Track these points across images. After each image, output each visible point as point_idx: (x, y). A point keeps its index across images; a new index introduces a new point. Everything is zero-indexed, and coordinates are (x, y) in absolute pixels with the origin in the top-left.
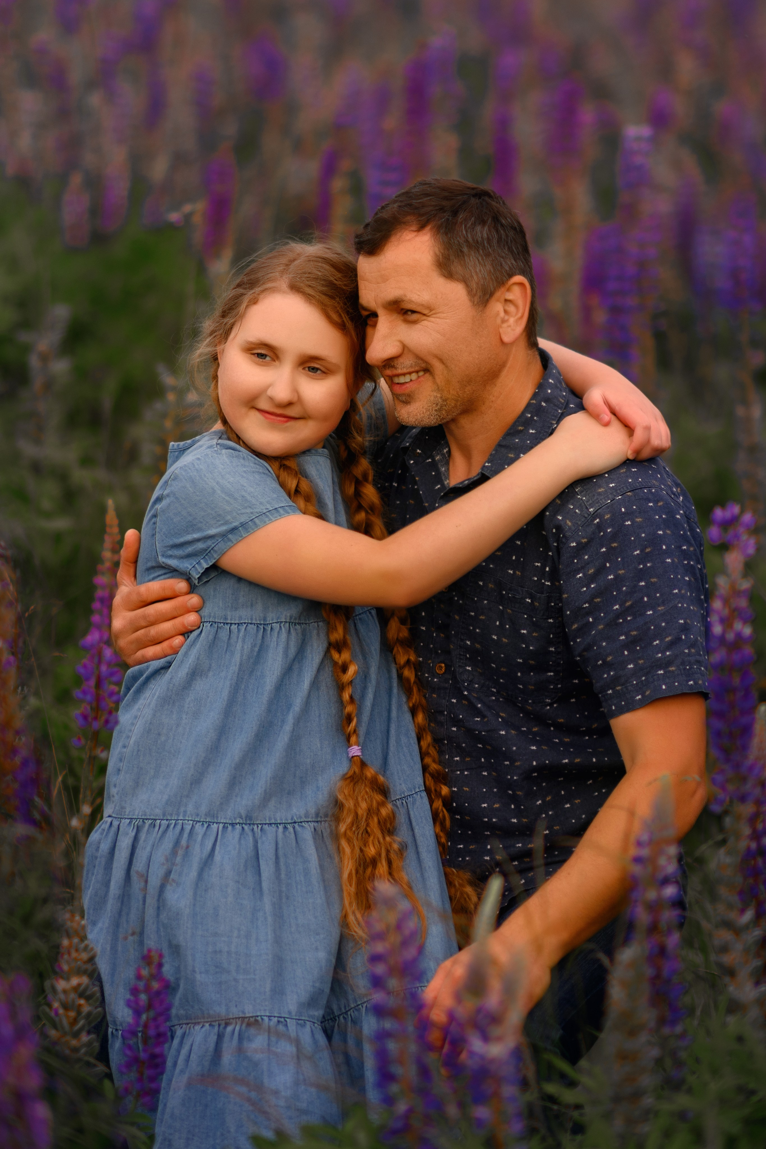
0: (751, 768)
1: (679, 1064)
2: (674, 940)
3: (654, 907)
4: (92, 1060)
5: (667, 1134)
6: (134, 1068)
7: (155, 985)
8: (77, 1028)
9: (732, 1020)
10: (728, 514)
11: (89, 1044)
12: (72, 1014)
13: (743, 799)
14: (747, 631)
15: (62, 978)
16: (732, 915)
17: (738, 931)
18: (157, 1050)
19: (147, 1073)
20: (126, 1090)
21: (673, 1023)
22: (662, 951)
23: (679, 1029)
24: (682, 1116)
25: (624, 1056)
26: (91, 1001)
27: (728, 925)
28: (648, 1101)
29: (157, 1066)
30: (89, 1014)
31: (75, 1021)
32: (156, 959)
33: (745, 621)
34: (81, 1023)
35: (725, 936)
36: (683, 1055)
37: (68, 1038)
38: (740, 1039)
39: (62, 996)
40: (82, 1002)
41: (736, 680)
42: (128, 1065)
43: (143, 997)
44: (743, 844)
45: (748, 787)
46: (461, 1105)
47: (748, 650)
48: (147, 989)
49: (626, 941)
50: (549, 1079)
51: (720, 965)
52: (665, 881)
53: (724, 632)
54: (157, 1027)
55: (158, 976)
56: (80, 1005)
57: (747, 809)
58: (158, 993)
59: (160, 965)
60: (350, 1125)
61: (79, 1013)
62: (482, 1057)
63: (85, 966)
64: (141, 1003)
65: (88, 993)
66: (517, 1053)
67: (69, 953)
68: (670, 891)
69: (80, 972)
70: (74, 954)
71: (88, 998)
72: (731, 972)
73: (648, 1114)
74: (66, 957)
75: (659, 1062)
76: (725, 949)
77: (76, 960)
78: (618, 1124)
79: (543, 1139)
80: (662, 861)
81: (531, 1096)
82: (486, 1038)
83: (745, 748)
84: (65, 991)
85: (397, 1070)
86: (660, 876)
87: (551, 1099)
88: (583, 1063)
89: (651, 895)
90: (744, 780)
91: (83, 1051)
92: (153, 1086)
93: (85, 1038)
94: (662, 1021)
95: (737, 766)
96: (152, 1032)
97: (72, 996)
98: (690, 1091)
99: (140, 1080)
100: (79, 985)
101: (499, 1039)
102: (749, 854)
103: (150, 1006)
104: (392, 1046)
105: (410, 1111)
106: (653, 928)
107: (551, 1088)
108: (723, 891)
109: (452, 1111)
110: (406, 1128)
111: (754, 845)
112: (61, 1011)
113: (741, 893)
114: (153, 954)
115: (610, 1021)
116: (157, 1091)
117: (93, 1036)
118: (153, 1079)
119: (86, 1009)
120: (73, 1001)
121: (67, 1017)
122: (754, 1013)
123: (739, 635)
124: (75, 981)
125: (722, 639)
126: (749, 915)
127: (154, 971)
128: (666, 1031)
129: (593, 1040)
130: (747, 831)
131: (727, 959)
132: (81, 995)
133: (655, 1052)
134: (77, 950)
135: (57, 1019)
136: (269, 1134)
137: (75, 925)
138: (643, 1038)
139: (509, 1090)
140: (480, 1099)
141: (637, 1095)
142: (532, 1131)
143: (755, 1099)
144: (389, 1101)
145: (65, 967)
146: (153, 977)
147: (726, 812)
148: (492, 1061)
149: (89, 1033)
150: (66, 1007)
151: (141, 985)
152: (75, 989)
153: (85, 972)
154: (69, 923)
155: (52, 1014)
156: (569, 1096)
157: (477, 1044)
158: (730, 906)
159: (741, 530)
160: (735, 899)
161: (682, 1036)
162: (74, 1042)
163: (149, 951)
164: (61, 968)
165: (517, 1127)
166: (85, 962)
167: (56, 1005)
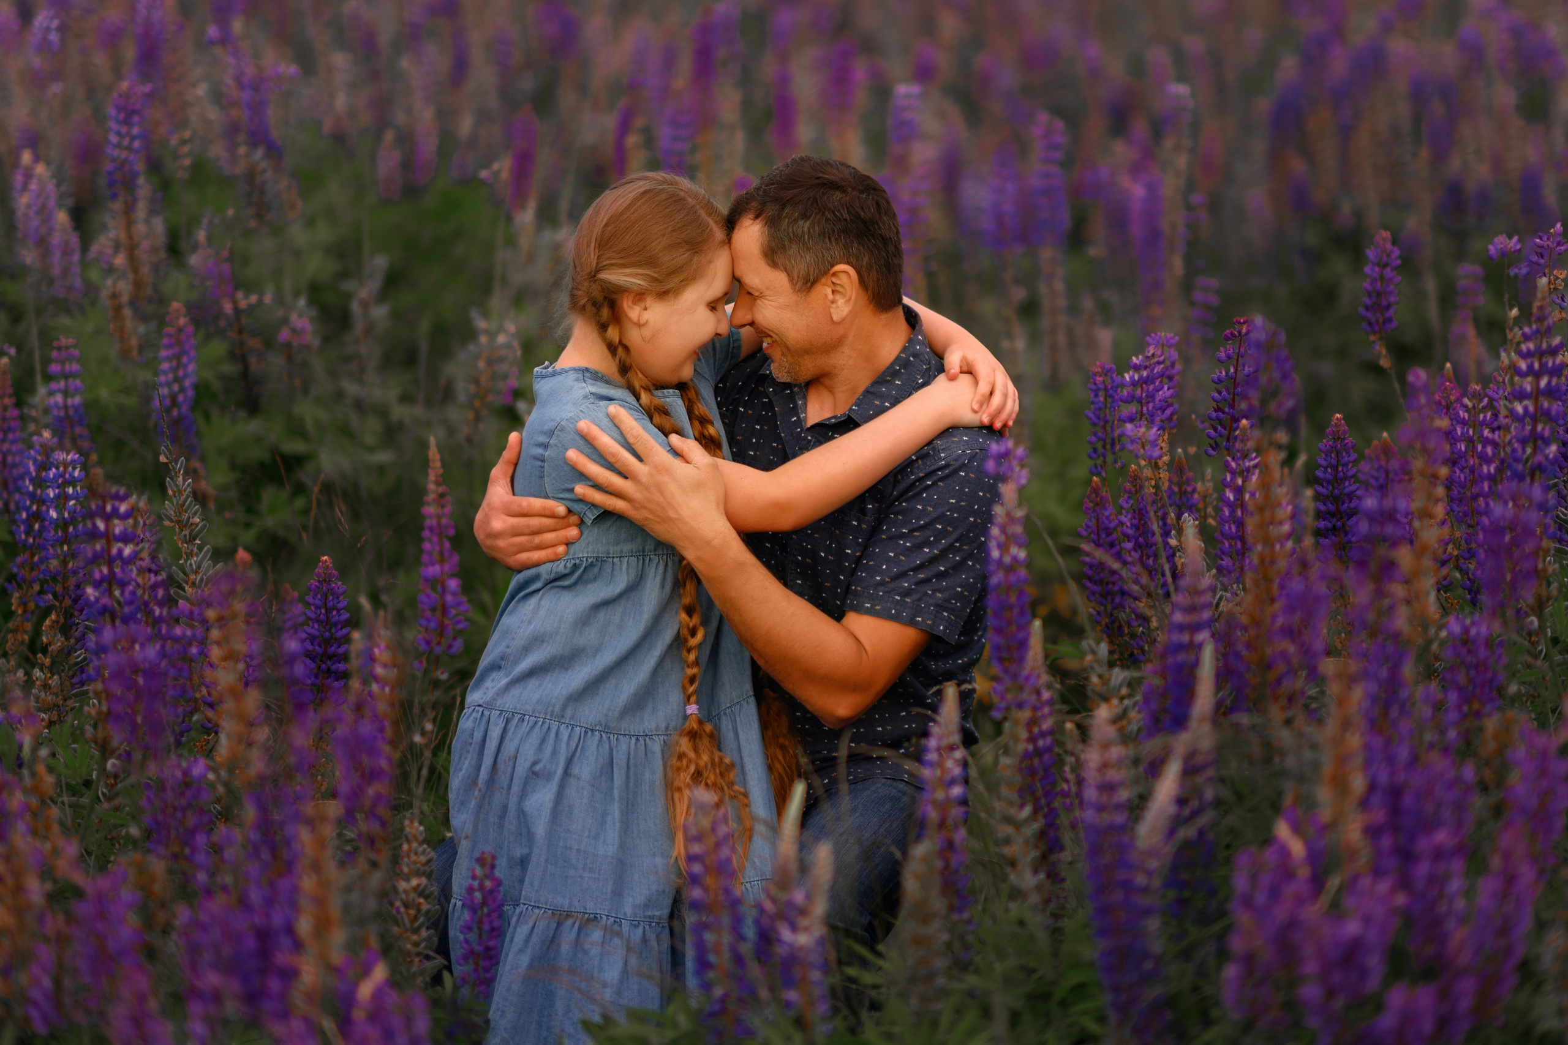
0: (1027, 678)
1: (967, 947)
2: (960, 835)
3: (943, 807)
4: (432, 954)
5: (959, 1012)
6: (471, 961)
7: (488, 884)
8: (417, 924)
9: (1013, 906)
10: (1002, 449)
11: (429, 939)
12: (412, 912)
13: (1020, 706)
14: (1022, 555)
15: (403, 879)
16: (1013, 811)
17: (1017, 825)
18: (492, 943)
19: (482, 963)
20: (463, 979)
21: (960, 910)
22: (950, 845)
23: (966, 915)
24: (971, 994)
25: (918, 941)
26: (429, 900)
27: (1008, 820)
28: (941, 981)
29: (491, 958)
30: (428, 912)
31: (415, 918)
32: (489, 860)
33: (1020, 546)
34: (421, 919)
35: (1008, 830)
36: (970, 938)
37: (409, 934)
38: (1021, 923)
39: (404, 896)
40: (422, 900)
41: (1013, 599)
42: (465, 958)
43: (478, 895)
44: (1022, 747)
45: (1025, 695)
46: (771, 989)
47: (1023, 572)
48: (481, 887)
49: (919, 838)
50: (849, 964)
51: (1002, 856)
52: (952, 782)
53: (1001, 555)
54: (491, 922)
55: (490, 876)
56: (420, 904)
57: (1025, 715)
58: (492, 891)
59: (493, 866)
60: (671, 1009)
61: (419, 910)
62: (791, 946)
63: (423, 869)
64: (476, 901)
65: (427, 892)
66: (821, 941)
67: (409, 856)
68: (957, 791)
69: (418, 873)
70: (413, 858)
71: (426, 897)
72: (1013, 863)
73: (943, 993)
74: (406, 859)
75: (949, 945)
76: (1007, 841)
77: (415, 863)
78: (914, 1002)
79: (845, 1018)
80: (949, 764)
81: (835, 979)
82: (794, 928)
83: (1021, 660)
84: (405, 891)
85: (712, 958)
86: (948, 777)
87: (852, 980)
88: (880, 948)
89: (940, 795)
90: (1021, 689)
91: (423, 945)
92: (488, 975)
93: (424, 933)
94: (951, 908)
95: (1015, 676)
96: (486, 927)
97: (412, 895)
98: (977, 971)
99: (476, 970)
100: (419, 885)
101: (806, 929)
102: (1027, 755)
103: (484, 903)
104: (709, 937)
105: (726, 995)
106: (942, 824)
107: (851, 971)
108: (1004, 790)
109: (764, 994)
110: (723, 1011)
111: (1030, 747)
112: (402, 910)
113: (1020, 791)
114: (486, 856)
115: (903, 912)
116: (492, 980)
117: (432, 931)
118: (487, 970)
119: (425, 907)
120: (414, 900)
121: (408, 914)
122: (1034, 899)
123: (1015, 559)
124: (414, 882)
125: (1000, 562)
126: (1027, 811)
127: (487, 871)
128: (955, 917)
129: (888, 928)
130: (1024, 735)
131: (1007, 851)
132: (421, 894)
133: (945, 937)
134: (416, 854)
135: (399, 917)
136: (597, 1018)
137: (414, 831)
138: (936, 925)
139: (816, 975)
140: (789, 983)
141: (930, 977)
142: (836, 1010)
143: (1035, 976)
144: (706, 986)
145: (406, 870)
146: (487, 877)
147: (1005, 719)
148: (801, 948)
149: (428, 928)
150: (406, 906)
151: (476, 884)
152: (415, 889)
153: (424, 874)
154: (408, 829)
155: (394, 912)
156: (868, 978)
157: (786, 934)
158: (1011, 803)
159: (1015, 463)
160: (1014, 796)
161: (969, 922)
162: (415, 938)
163: (483, 853)
164: (401, 871)
165: (822, 1008)
166: (424, 865)
167: (398, 904)
